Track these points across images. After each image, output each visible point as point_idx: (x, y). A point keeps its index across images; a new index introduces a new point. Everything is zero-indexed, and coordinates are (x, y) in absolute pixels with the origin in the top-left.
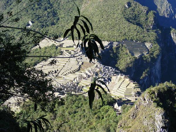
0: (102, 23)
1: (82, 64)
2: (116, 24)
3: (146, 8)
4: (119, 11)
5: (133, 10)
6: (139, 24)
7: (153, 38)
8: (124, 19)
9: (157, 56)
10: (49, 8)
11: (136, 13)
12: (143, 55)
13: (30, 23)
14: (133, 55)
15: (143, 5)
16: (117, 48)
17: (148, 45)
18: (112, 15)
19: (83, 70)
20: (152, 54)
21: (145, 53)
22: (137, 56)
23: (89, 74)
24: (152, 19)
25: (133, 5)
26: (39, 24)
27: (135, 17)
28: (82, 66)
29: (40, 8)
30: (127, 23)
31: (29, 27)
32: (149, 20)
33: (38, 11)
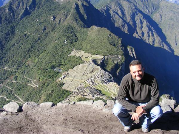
0: (99, 44)
1: (94, 69)
2: (105, 46)
3: (118, 37)
4: (106, 39)
5: (112, 38)
6: (114, 45)
7: (122, 53)
8: (108, 43)
9: (124, 62)
10: (73, 32)
11: (113, 39)
12: (118, 62)
13: (66, 41)
14: (114, 62)
15: (116, 35)
16: (107, 59)
17: (120, 57)
18: (103, 41)
19: (94, 71)
20: (122, 61)
21: (119, 61)
22: (116, 62)
23: (98, 76)
24: (120, 42)
25: (112, 35)
26: (70, 42)
27: (113, 41)
28: (94, 70)
29: (69, 32)
30: (110, 45)
31: (65, 43)
32: (119, 42)
33: (68, 34)
